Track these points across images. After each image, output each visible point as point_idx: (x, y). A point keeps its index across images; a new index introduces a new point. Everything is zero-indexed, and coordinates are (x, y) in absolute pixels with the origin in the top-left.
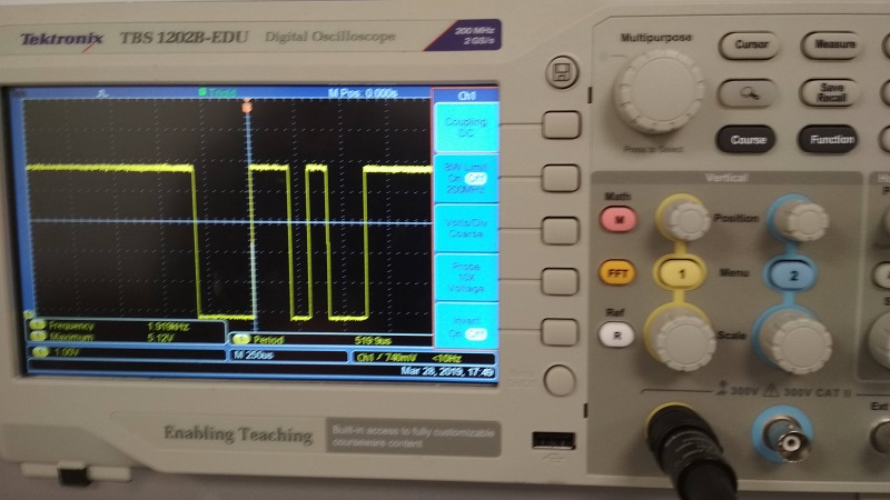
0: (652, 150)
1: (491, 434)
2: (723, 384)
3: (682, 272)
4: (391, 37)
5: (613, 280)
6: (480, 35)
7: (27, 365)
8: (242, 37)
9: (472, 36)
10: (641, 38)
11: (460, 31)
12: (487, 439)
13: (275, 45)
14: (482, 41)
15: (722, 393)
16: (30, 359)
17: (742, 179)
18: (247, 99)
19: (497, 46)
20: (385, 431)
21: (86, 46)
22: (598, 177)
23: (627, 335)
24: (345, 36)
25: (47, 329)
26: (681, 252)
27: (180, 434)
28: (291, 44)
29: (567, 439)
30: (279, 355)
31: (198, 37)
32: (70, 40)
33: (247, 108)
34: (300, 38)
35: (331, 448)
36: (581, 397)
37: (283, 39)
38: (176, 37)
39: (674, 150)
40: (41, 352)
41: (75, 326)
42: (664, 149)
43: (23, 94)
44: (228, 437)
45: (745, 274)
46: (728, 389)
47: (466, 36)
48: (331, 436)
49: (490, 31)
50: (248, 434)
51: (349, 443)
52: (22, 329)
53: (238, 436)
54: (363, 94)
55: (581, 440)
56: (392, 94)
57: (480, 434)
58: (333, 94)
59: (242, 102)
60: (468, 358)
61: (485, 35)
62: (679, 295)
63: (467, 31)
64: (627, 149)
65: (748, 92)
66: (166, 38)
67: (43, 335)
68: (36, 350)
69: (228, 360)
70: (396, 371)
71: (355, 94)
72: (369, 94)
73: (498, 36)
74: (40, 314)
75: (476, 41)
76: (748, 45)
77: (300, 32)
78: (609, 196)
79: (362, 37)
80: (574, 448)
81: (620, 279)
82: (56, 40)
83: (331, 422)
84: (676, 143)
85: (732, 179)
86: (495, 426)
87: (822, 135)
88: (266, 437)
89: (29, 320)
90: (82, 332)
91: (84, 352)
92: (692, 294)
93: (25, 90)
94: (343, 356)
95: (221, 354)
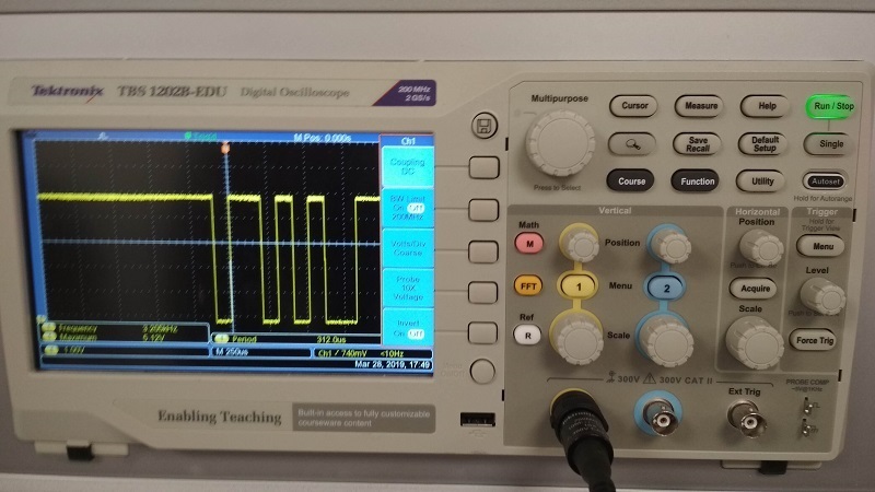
0: (556, 188)
1: (427, 415)
2: (612, 374)
3: (579, 285)
4: (346, 94)
5: (524, 291)
6: (418, 94)
7: (39, 361)
8: (221, 92)
9: (412, 94)
10: (547, 98)
11: (403, 89)
12: (424, 419)
13: (248, 99)
14: (420, 98)
15: (612, 380)
16: (41, 357)
17: (627, 211)
18: (226, 142)
19: (432, 102)
20: (341, 414)
21: (88, 97)
22: (513, 210)
23: (536, 335)
24: (308, 92)
25: (56, 331)
26: (579, 270)
27: (171, 417)
28: (262, 99)
29: (488, 419)
30: (252, 352)
31: (184, 91)
32: (75, 92)
33: (226, 149)
34: (270, 93)
35: (296, 428)
36: (500, 385)
37: (256, 94)
38: (165, 91)
39: (573, 188)
40: (51, 351)
41: (81, 329)
42: (565, 188)
43: (34, 136)
44: (211, 419)
45: (629, 287)
46: (616, 378)
47: (407, 94)
48: (296, 418)
49: (427, 90)
50: (228, 417)
51: (312, 423)
52: (35, 332)
53: (220, 418)
54: (323, 138)
55: (499, 419)
56: (347, 139)
57: (418, 415)
58: (297, 139)
59: (221, 144)
60: (408, 353)
61: (423, 93)
62: (577, 304)
63: (407, 89)
64: (536, 187)
65: (631, 143)
66: (157, 92)
67: (54, 336)
68: (48, 349)
69: (210, 356)
70: (351, 364)
71: (316, 139)
72: (328, 139)
73: (433, 94)
74: (51, 318)
75: (416, 98)
76: (632, 106)
77: (270, 87)
78: (522, 225)
79: (322, 93)
80: (494, 425)
81: (531, 291)
82: (63, 92)
83: (296, 407)
84: (575, 183)
85: (620, 211)
86: (431, 409)
87: (689, 178)
88: (242, 419)
89: (41, 325)
90: (87, 334)
91: (88, 350)
92: (587, 303)
94: (306, 352)
95: (205, 351)
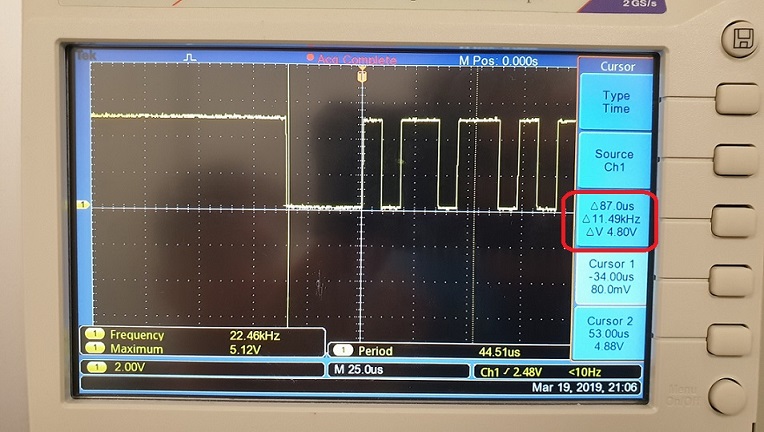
14: (643, 4)
16: (82, 375)
18: (363, 67)
19: (661, 9)
25: (107, 341)
30: (389, 369)
33: (362, 77)
36: (749, 416)
40: (97, 368)
41: (142, 336)
43: (93, 57)
52: (75, 340)
54: (499, 61)
56: (532, 62)
58: (464, 61)
59: (357, 69)
60: (608, 371)
67: (101, 347)
68: (91, 367)
69: (326, 376)
70: (526, 388)
71: (490, 62)
72: (506, 62)
74: (99, 321)
75: (637, 3)
89: (83, 329)
90: (149, 343)
91: (151, 367)
93: (94, 51)
94: (463, 370)
95: (318, 369)
